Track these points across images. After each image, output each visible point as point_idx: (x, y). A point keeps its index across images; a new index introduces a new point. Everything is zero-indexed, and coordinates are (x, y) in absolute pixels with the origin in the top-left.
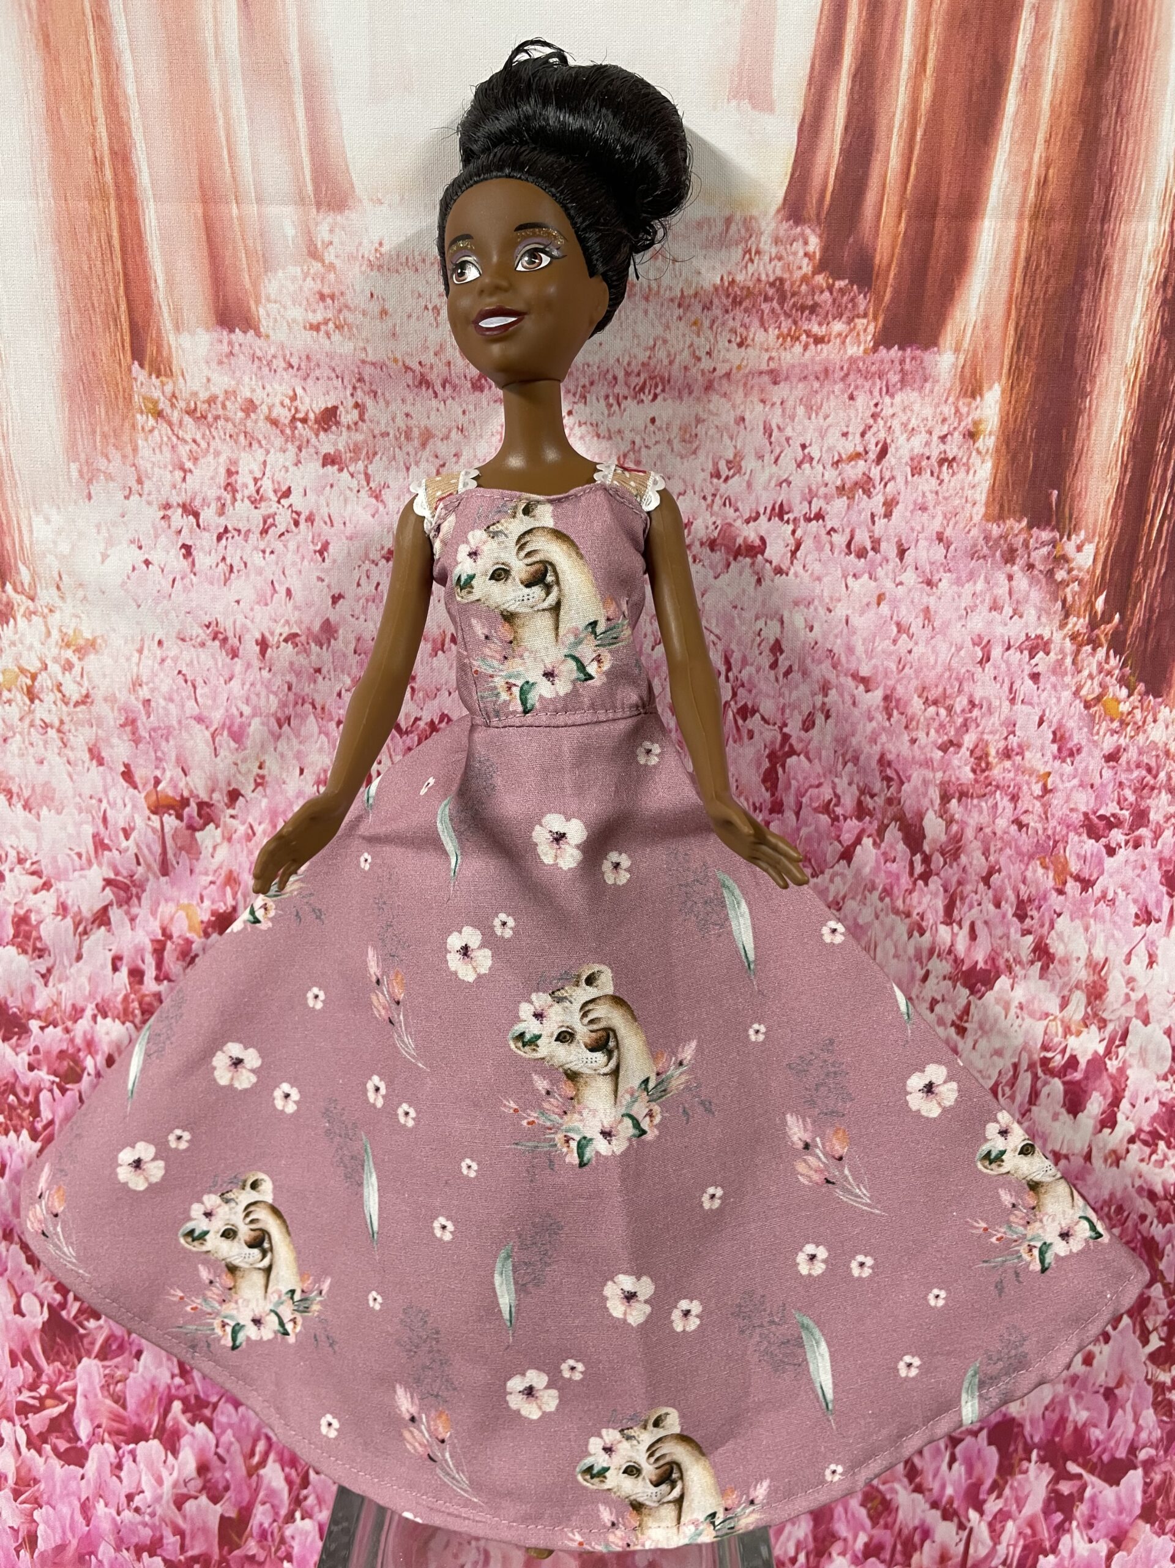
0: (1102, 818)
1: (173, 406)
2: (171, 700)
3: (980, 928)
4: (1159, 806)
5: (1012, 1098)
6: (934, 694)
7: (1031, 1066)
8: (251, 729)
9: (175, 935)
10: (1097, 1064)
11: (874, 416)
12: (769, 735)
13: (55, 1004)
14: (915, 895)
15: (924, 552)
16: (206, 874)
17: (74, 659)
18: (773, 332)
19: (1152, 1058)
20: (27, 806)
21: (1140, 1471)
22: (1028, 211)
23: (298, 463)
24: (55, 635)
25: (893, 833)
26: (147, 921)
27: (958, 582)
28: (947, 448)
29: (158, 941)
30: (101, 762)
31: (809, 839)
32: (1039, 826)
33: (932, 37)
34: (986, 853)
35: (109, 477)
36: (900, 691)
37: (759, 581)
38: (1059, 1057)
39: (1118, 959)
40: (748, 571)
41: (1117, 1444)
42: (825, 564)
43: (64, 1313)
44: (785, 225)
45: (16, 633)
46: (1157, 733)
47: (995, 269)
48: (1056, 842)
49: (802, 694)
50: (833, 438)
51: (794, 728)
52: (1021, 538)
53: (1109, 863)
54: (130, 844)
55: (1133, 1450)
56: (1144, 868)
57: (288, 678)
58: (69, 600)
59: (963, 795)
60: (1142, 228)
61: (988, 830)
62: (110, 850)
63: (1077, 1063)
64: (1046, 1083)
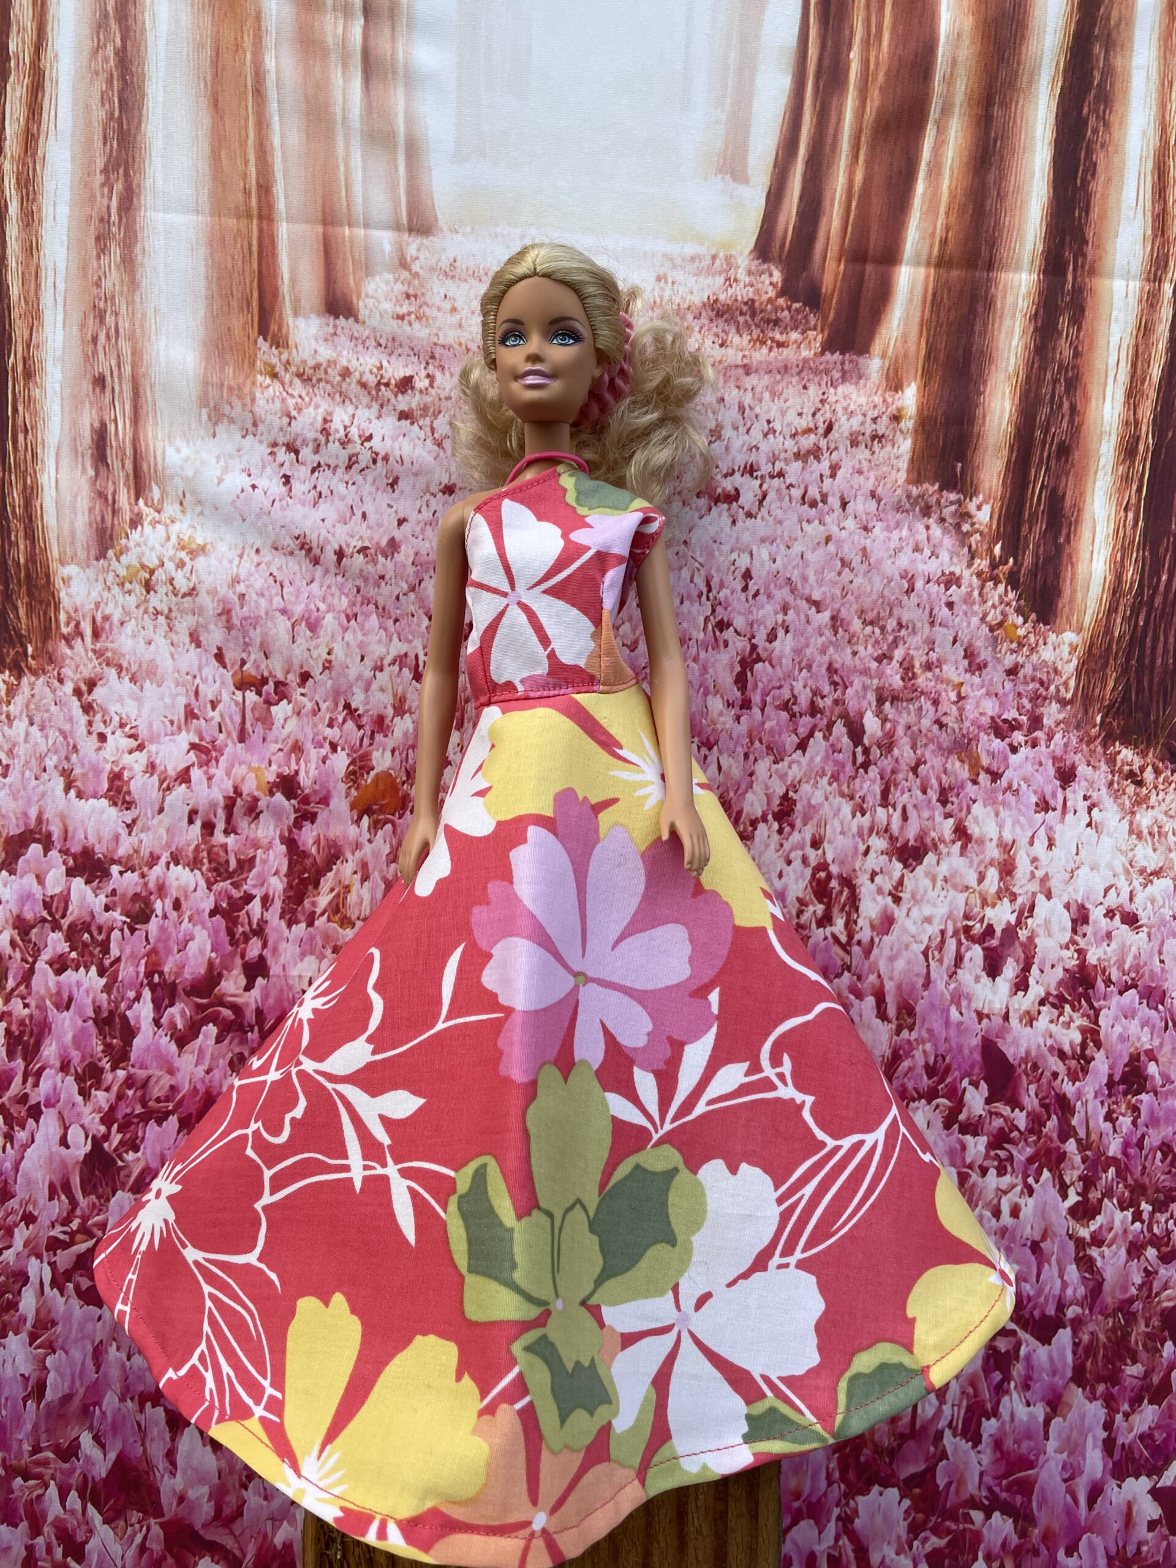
0: (1005, 721)
1: (286, 370)
2: (262, 595)
3: (910, 808)
4: (1052, 713)
5: (941, 961)
6: (870, 616)
7: (956, 933)
8: (325, 622)
9: (245, 793)
10: (1010, 932)
11: (822, 402)
12: (740, 644)
13: (136, 851)
14: (857, 781)
15: (861, 506)
16: (276, 742)
17: (187, 559)
18: (746, 338)
19: (1055, 928)
20: (133, 680)
21: (1068, 1330)
22: (933, 260)
23: (379, 417)
24: (174, 539)
25: (839, 729)
26: (222, 780)
27: (888, 529)
28: (877, 427)
29: (230, 798)
30: (198, 645)
31: (772, 732)
32: (956, 726)
33: (863, 139)
34: (914, 747)
35: (232, 421)
36: (844, 613)
37: (734, 522)
38: (978, 926)
39: (1023, 841)
40: (725, 514)
41: (1046, 1300)
42: (785, 511)
43: (106, 1145)
44: (756, 262)
45: (142, 535)
46: (1047, 654)
47: (910, 301)
48: (970, 740)
49: (767, 613)
50: (791, 417)
51: (760, 640)
52: (934, 498)
53: (1014, 759)
54: (215, 715)
55: (1061, 1306)
56: (1041, 764)
57: (358, 583)
58: (189, 514)
59: (895, 699)
60: (1017, 276)
61: (915, 729)
62: (198, 718)
63: (994, 931)
64: (968, 949)
